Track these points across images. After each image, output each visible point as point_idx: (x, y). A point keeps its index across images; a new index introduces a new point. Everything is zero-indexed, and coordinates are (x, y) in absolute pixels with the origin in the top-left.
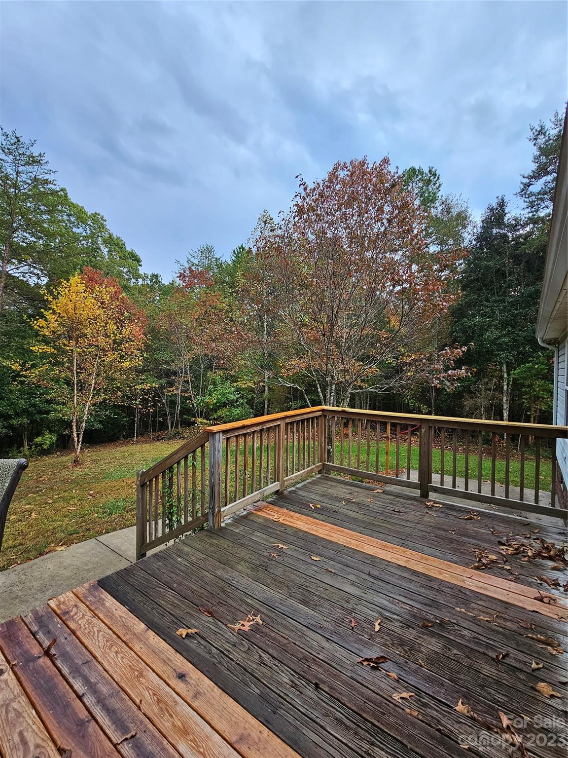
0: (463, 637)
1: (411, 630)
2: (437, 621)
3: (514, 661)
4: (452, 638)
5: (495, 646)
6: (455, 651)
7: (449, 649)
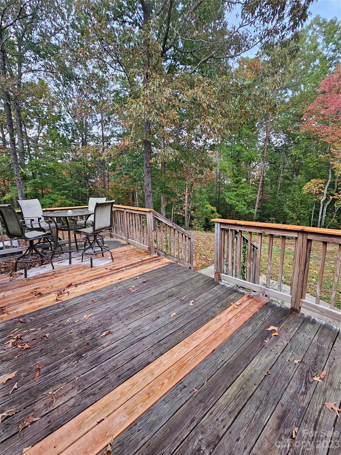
0: (65, 362)
1: (90, 338)
2: (84, 355)
3: (29, 378)
4: (70, 355)
5: (44, 376)
6: (63, 351)
7: (66, 349)
